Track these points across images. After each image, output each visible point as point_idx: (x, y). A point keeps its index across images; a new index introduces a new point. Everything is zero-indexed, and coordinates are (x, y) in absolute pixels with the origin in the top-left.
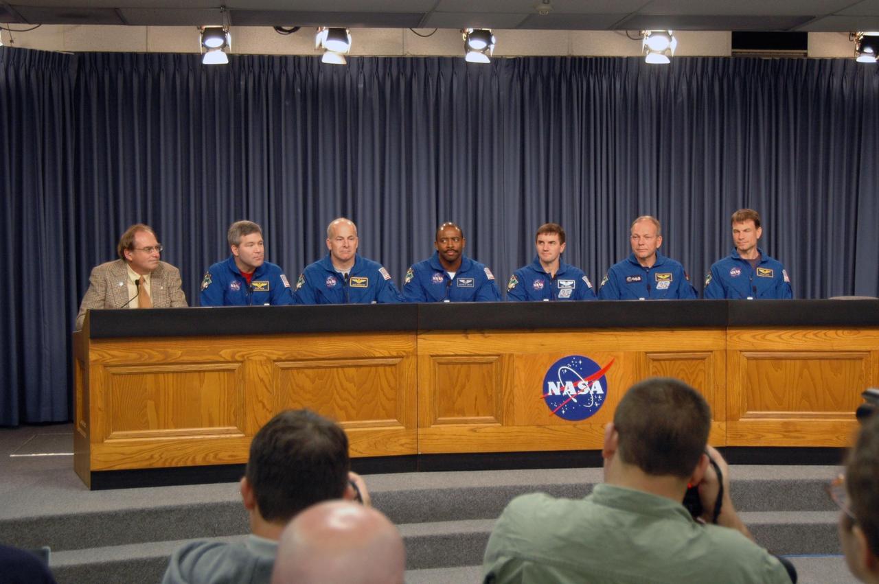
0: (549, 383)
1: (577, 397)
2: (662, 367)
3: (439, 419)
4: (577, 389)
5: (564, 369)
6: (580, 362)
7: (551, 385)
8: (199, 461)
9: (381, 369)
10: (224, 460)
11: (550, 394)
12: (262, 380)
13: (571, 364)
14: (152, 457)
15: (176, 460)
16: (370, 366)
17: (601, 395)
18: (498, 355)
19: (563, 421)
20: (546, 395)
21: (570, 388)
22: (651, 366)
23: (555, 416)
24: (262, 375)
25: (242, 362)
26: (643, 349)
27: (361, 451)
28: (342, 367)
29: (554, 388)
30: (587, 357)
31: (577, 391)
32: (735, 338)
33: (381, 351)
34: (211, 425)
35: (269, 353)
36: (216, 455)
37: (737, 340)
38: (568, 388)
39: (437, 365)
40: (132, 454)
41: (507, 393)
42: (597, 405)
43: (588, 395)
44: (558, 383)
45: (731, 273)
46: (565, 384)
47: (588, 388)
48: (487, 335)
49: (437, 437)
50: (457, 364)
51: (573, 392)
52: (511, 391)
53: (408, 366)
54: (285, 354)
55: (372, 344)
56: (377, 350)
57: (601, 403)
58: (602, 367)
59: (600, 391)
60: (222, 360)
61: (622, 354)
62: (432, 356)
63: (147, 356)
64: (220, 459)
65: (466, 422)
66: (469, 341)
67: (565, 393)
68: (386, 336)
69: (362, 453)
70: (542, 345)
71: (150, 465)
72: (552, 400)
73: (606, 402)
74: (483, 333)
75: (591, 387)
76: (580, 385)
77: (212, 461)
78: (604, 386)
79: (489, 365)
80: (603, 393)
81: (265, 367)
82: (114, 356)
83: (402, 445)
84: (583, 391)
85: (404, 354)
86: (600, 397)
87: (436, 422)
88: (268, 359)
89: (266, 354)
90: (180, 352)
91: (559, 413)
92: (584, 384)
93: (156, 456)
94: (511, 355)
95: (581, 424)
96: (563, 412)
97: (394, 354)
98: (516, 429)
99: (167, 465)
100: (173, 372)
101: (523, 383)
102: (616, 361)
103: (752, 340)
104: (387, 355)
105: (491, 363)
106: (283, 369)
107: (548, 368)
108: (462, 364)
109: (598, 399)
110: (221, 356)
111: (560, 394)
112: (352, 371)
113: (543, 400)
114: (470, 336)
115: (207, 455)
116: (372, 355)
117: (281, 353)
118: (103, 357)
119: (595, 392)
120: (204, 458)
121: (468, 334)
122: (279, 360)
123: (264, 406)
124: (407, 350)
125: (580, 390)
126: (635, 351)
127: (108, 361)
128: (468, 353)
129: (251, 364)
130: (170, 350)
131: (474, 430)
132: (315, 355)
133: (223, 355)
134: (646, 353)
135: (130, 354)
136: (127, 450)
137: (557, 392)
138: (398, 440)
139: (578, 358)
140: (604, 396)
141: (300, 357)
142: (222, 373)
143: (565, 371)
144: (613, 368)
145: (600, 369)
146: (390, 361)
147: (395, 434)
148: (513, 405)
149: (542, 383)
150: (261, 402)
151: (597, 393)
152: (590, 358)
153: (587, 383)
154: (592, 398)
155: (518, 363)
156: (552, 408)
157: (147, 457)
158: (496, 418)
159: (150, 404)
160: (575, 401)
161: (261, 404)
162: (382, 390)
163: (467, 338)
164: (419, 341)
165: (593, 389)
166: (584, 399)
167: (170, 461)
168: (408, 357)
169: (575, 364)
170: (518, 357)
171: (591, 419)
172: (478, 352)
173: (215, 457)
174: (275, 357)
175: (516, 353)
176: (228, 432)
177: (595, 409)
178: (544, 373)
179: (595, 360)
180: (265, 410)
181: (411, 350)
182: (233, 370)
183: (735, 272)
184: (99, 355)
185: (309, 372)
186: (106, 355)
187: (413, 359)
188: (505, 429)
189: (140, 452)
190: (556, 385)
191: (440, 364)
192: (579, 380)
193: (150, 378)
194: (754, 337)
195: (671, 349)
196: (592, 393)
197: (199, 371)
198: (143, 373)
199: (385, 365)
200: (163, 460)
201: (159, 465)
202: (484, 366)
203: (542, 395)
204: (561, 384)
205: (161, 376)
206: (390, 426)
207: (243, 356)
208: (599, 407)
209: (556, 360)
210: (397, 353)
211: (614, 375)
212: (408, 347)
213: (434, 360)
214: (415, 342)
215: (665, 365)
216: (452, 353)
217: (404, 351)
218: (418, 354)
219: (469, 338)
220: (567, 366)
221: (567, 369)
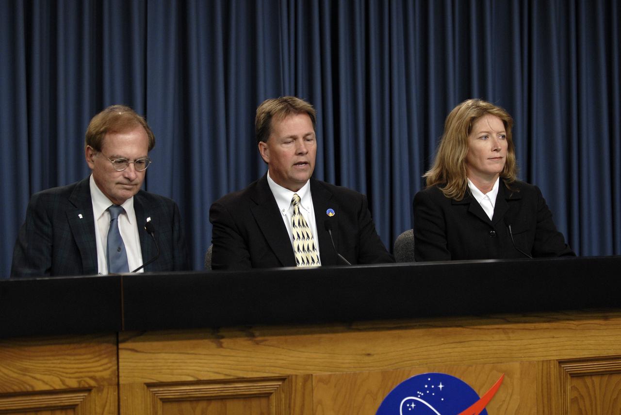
2: (587, 387)
5: (410, 401)
6: (441, 386)
13: (424, 390)
18: (282, 379)
22: (569, 387)
26: (555, 356)
30: (453, 375)
33: (46, 378)
39: (159, 404)
48: (259, 339)
50: (198, 399)
55: (27, 364)
56: (38, 376)
58: (481, 394)
61: (516, 366)
62: (149, 385)
66: (223, 352)
70: (369, 355)
74: (252, 335)
79: (264, 401)
85: (93, 383)
94: (308, 378)
97: (73, 384)
102: (507, 379)
104: (58, 386)
105: (267, 395)
107: (380, 401)
108: (209, 399)
114: (225, 342)
116: (30, 389)
121: (223, 337)
124: (98, 375)
126: (542, 359)
128: (222, 377)
134: (561, 362)
139: (437, 378)
143: (413, 405)
144: (501, 395)
145: (479, 398)
146: (65, 399)
152: (457, 376)
155: (322, 394)
163: (220, 346)
164: (123, 354)
168: (100, 389)
169: (432, 390)
170: (321, 380)
172: (241, 374)
175: (316, 373)
179: (468, 380)
181: (106, 374)
187: (110, 394)
191: (165, 401)
195: (604, 354)
202: (255, 403)
209: (393, 385)
210: (79, 382)
211: (505, 406)
212: (101, 368)
213: (154, 394)
214: (115, 358)
215: (593, 383)
216: (190, 379)
217: (92, 378)
218: (121, 382)
219: (225, 345)
220: (416, 396)
221: (416, 402)
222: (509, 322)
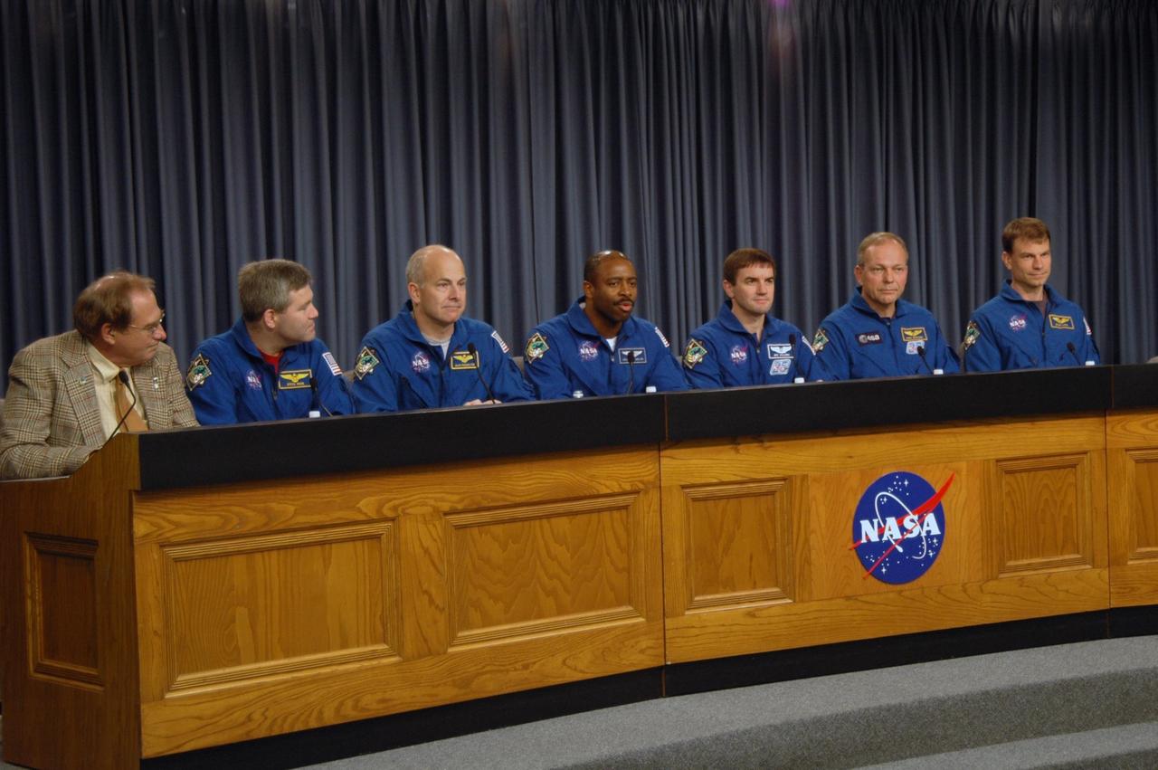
0: (862, 522)
1: (902, 542)
2: (1018, 483)
3: (697, 599)
4: (903, 529)
5: (883, 496)
7: (865, 524)
8: (330, 718)
9: (606, 515)
10: (368, 710)
11: (864, 540)
12: (426, 551)
13: (893, 487)
14: (249, 718)
15: (289, 720)
16: (591, 512)
17: (936, 536)
18: (784, 479)
19: (884, 586)
20: (858, 544)
21: (892, 530)
22: (1004, 483)
23: (872, 580)
24: (427, 542)
25: (393, 520)
26: (993, 455)
27: (582, 668)
28: (549, 517)
29: (869, 531)
30: (915, 473)
31: (902, 534)
32: (1118, 429)
33: (608, 483)
34: (344, 645)
35: (436, 500)
36: (357, 701)
37: (1123, 432)
38: (890, 530)
39: (691, 503)
40: (213, 716)
41: (800, 546)
42: (931, 554)
43: (919, 538)
44: (875, 521)
45: (1012, 324)
46: (885, 522)
47: (919, 527)
48: (767, 444)
49: (696, 631)
50: (721, 498)
51: (898, 535)
52: (807, 540)
53: (646, 509)
54: (461, 501)
55: (594, 471)
56: (603, 482)
57: (937, 550)
58: (937, 489)
59: (935, 531)
60: (362, 518)
61: (963, 465)
62: (684, 487)
63: (236, 520)
64: (363, 709)
65: (738, 601)
66: (739, 457)
67: (885, 538)
68: (614, 457)
69: (581, 671)
70: (851, 457)
71: (248, 733)
72: (867, 552)
73: (943, 549)
74: (762, 442)
75: (922, 525)
76: (907, 523)
77: (351, 714)
78: (941, 523)
79: (770, 498)
80: (939, 533)
81: (431, 526)
82: (178, 525)
83: (642, 651)
84: (911, 532)
85: (641, 486)
86: (935, 541)
87: (691, 605)
88: (436, 510)
89: (432, 502)
90: (292, 509)
91: (877, 574)
92: (912, 521)
93: (257, 716)
94: (804, 478)
95: (910, 589)
96: (884, 570)
97: (628, 487)
98: (815, 606)
99: (276, 732)
100: (279, 548)
101: (823, 525)
102: (956, 475)
103: (1143, 431)
104: (616, 490)
105: (774, 493)
106: (459, 527)
107: (859, 497)
108: (728, 497)
109: (933, 543)
110: (360, 511)
111: (878, 540)
112: (563, 522)
113: (853, 553)
114: (741, 448)
115: (342, 704)
116: (596, 493)
117: (456, 498)
118: (161, 528)
119: (928, 532)
120: (338, 710)
121: (739, 444)
122: (454, 512)
123: (431, 601)
124: (646, 479)
125: (907, 530)
126: (983, 458)
127: (168, 535)
128: (739, 479)
129: (408, 522)
130: (274, 505)
131: (751, 614)
132: (508, 497)
133: (364, 510)
134: (998, 461)
135: (207, 519)
136: (207, 709)
137: (874, 538)
138: (637, 643)
139: (904, 476)
140: (940, 538)
141: (485, 504)
142: (359, 544)
143: (885, 500)
144: (952, 489)
145: (934, 492)
146: (621, 500)
147: (631, 632)
148: (810, 564)
149: (851, 523)
150: (426, 592)
151: (932, 534)
152: (918, 474)
153: (916, 518)
154: (924, 543)
155: (816, 491)
156: (866, 565)
157: (242, 719)
158: (784, 590)
159: (242, 613)
160: (900, 549)
161: (426, 597)
162: (608, 554)
163: (737, 451)
164: (664, 461)
165: (926, 528)
166: (912, 545)
167: (279, 721)
168: (646, 492)
169: (899, 487)
170: (815, 480)
171: (923, 580)
172: (754, 476)
173: (355, 707)
174: (446, 507)
175: (811, 473)
176: (374, 656)
177: (929, 561)
178: (853, 505)
179: (927, 478)
180: (433, 607)
181: (651, 478)
182: (377, 537)
183: (1017, 323)
184: (152, 524)
185: (498, 529)
186: (165, 524)
187: (654, 495)
188: (799, 608)
189: (229, 710)
190: (872, 524)
191: (695, 500)
192: (907, 514)
193: (239, 563)
194: (1145, 425)
195: (1031, 453)
196: (924, 534)
197: (322, 543)
198: (228, 555)
199: (610, 509)
200: (268, 722)
201: (262, 733)
202: (763, 499)
203: (851, 545)
204: (879, 523)
205: (258, 556)
206: (625, 619)
207: (395, 508)
208: (935, 556)
209: (870, 482)
210: (632, 486)
211: (954, 502)
212: (647, 473)
213: (687, 494)
214: (657, 465)
215: (1022, 479)
216: (715, 481)
217: (641, 481)
218: (662, 485)
219: (741, 452)
220: (887, 491)
221: (887, 497)
222: (956, 427)
